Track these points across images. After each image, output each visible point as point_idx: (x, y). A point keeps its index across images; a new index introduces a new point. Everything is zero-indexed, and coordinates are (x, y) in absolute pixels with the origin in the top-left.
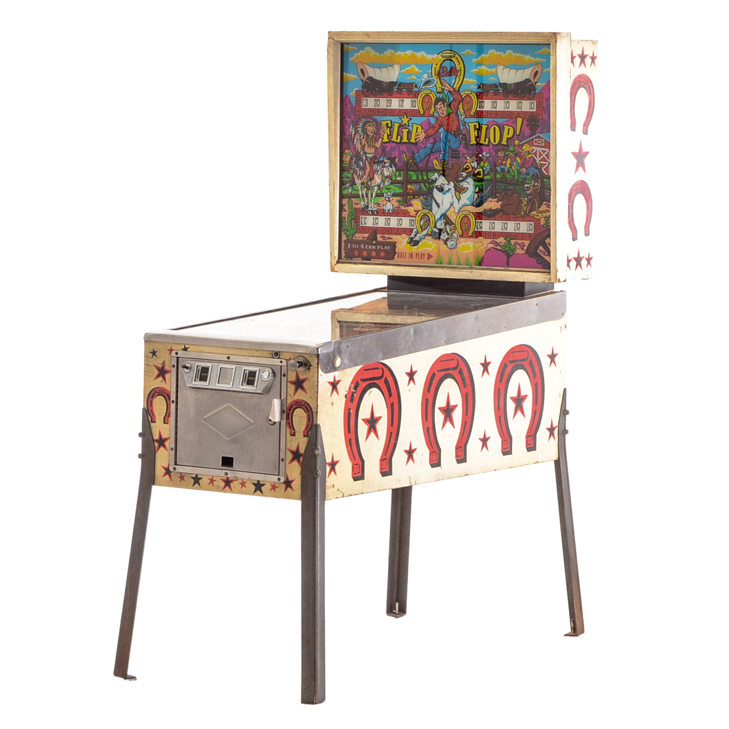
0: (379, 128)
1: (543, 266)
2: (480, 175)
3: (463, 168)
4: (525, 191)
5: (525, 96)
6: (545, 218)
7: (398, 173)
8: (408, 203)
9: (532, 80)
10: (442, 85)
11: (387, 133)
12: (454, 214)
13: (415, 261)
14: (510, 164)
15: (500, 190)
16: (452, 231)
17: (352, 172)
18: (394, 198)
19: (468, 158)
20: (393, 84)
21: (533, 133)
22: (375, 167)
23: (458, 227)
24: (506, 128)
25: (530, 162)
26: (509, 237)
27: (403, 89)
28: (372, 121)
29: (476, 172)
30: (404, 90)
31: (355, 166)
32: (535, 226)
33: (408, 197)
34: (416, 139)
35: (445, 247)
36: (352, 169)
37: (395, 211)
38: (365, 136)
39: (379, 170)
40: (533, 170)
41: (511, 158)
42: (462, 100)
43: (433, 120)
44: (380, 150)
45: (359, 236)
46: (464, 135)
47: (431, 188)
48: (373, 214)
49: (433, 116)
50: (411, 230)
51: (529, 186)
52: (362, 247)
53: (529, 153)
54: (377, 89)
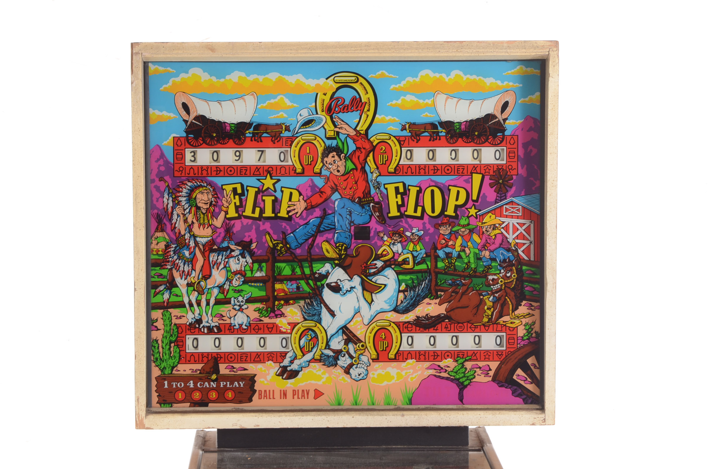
0: (219, 195)
1: (524, 400)
2: (409, 264)
3: (376, 254)
4: (489, 285)
5: (486, 140)
6: (525, 326)
7: (256, 266)
8: (276, 313)
9: (498, 114)
10: (335, 126)
11: (235, 203)
12: (362, 326)
13: (290, 402)
14: (461, 245)
15: (445, 285)
16: (359, 353)
17: (169, 267)
18: (249, 305)
19: (385, 238)
20: (242, 127)
21: (501, 197)
22: (213, 257)
23: (370, 345)
24: (454, 191)
25: (498, 241)
26: (462, 358)
27: (263, 133)
28: (205, 185)
29: (400, 259)
30: (265, 135)
31: (176, 257)
32: (508, 340)
33: (277, 303)
34: (288, 212)
35: (346, 379)
36: (168, 262)
37: (253, 327)
38: (193, 209)
39: (220, 263)
40: (502, 254)
41: (462, 236)
42: (373, 149)
43: (319, 182)
44: (222, 230)
45: (185, 369)
46: (379, 203)
47: (318, 287)
48: (210, 331)
49: (319, 174)
50: (283, 355)
51: (495, 277)
52: (192, 386)
53: (494, 227)
54: (215, 135)
